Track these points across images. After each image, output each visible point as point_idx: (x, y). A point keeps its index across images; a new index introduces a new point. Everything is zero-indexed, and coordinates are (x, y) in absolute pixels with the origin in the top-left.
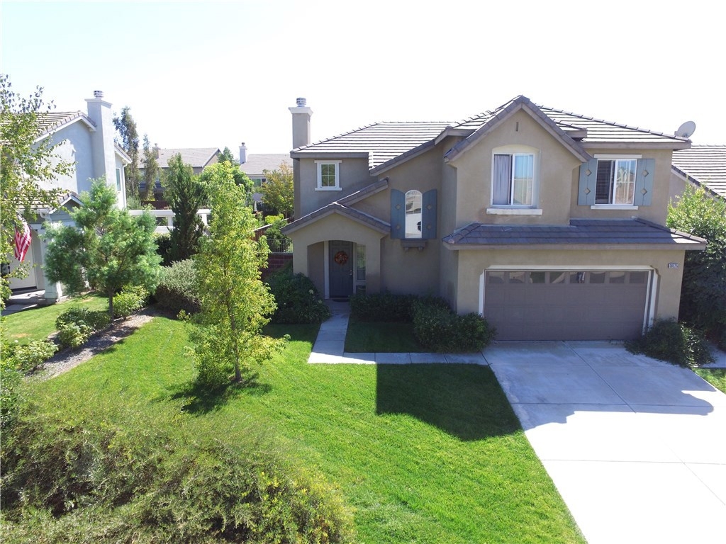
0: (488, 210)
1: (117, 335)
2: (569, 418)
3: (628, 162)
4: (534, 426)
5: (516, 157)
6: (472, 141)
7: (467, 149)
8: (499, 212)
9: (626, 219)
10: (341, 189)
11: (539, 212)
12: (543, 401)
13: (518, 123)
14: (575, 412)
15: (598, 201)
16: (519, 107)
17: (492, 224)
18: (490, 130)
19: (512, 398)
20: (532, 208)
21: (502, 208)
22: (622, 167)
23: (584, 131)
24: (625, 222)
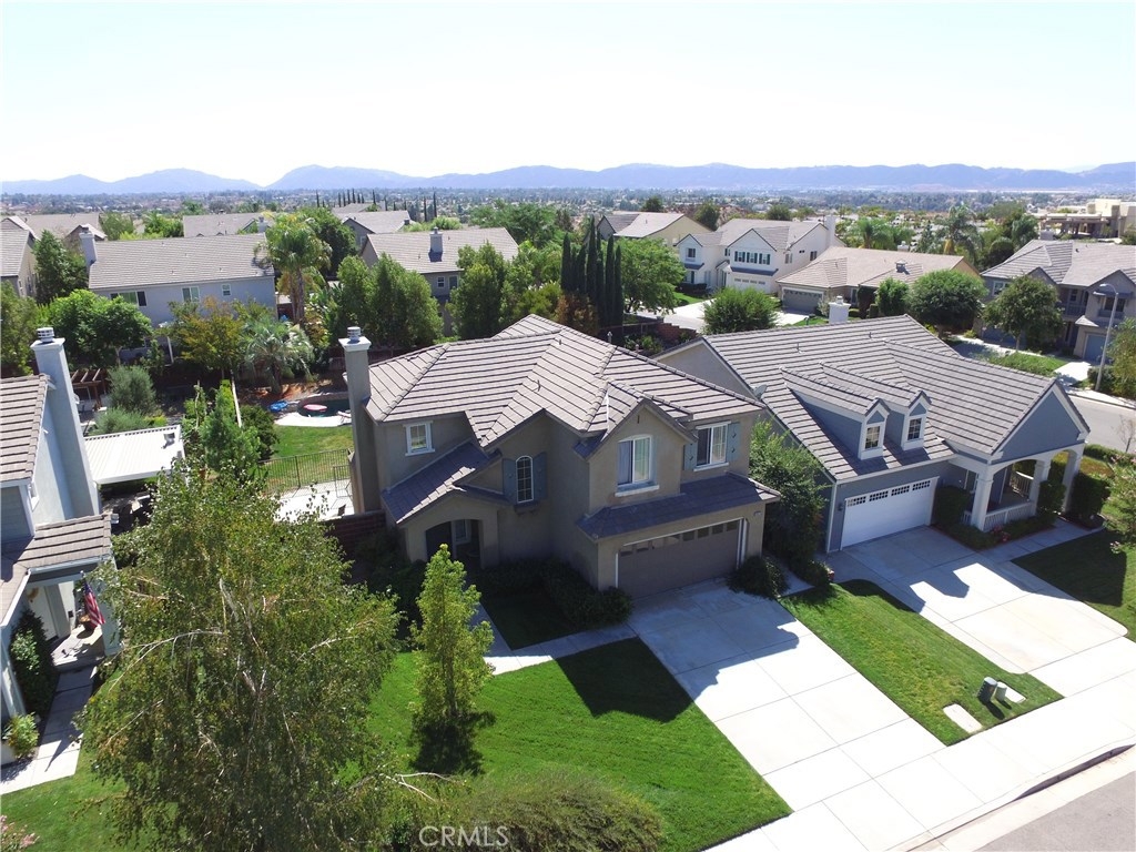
0: (615, 494)
2: (718, 678)
3: (720, 428)
4: (699, 694)
5: (636, 441)
8: (625, 494)
9: (720, 475)
10: (434, 451)
11: (657, 487)
12: (693, 667)
13: (639, 417)
15: (699, 463)
17: (621, 506)
19: (673, 670)
20: (650, 483)
21: (626, 489)
22: (717, 429)
23: (690, 415)
24: (720, 478)
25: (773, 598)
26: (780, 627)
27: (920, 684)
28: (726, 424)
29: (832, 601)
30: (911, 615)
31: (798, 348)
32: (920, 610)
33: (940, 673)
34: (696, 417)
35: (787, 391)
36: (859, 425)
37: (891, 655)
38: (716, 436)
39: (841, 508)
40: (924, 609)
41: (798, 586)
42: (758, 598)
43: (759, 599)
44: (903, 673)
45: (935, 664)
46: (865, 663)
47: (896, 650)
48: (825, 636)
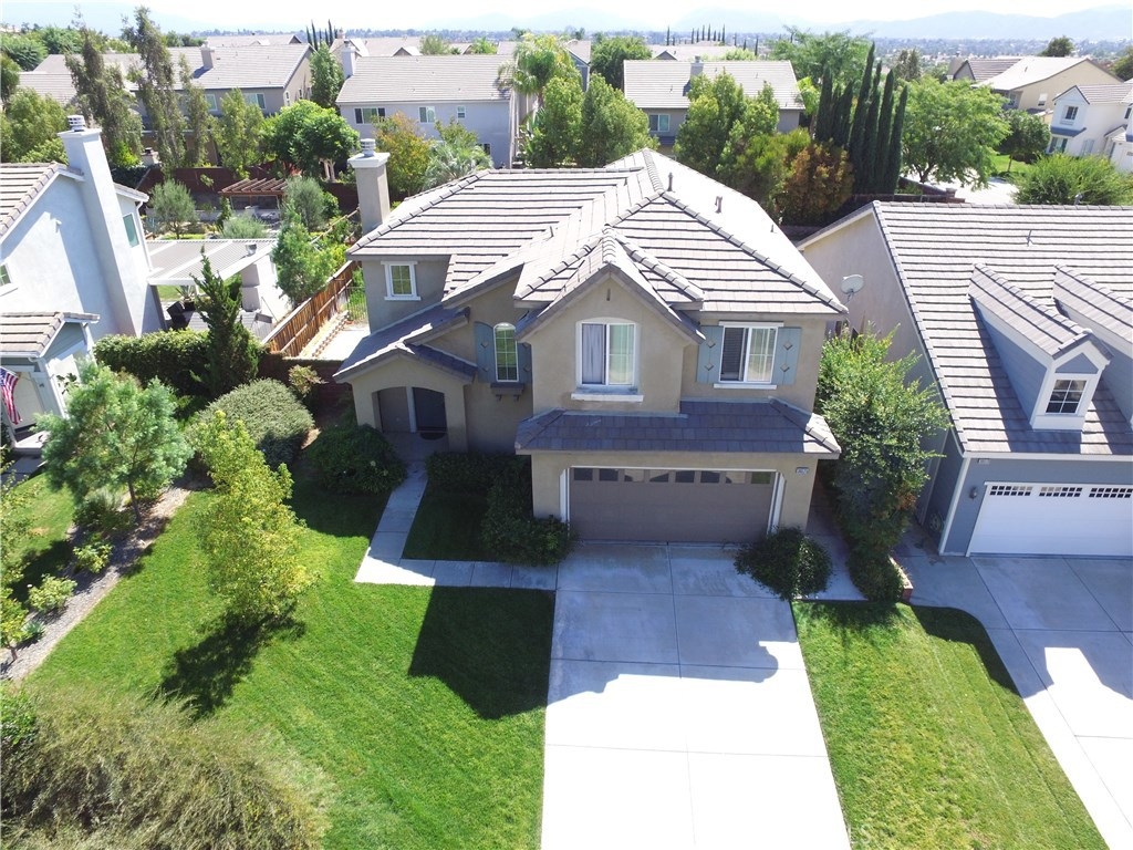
0: (573, 395)
1: (144, 536)
2: (610, 685)
3: (766, 330)
4: (563, 696)
5: (611, 326)
6: (546, 318)
7: (540, 328)
8: (588, 397)
9: (760, 401)
10: (419, 299)
11: (639, 398)
12: (588, 657)
13: (609, 291)
14: (621, 676)
15: (726, 376)
16: (607, 275)
17: (580, 411)
18: (568, 305)
19: (558, 650)
20: (633, 391)
21: (593, 392)
22: (758, 333)
23: (699, 302)
24: (757, 406)
25: (787, 596)
26: (762, 644)
27: (912, 820)
28: (776, 326)
29: (876, 632)
30: (1007, 695)
31: (1028, 237)
32: (1030, 693)
33: (967, 817)
34: (707, 307)
35: (966, 299)
36: (1041, 371)
37: (907, 751)
38: (758, 343)
39: (974, 493)
40: (1041, 695)
41: (841, 589)
42: (767, 589)
43: (765, 593)
44: (899, 789)
45: (970, 799)
46: (850, 748)
47: (922, 747)
48: (819, 682)
